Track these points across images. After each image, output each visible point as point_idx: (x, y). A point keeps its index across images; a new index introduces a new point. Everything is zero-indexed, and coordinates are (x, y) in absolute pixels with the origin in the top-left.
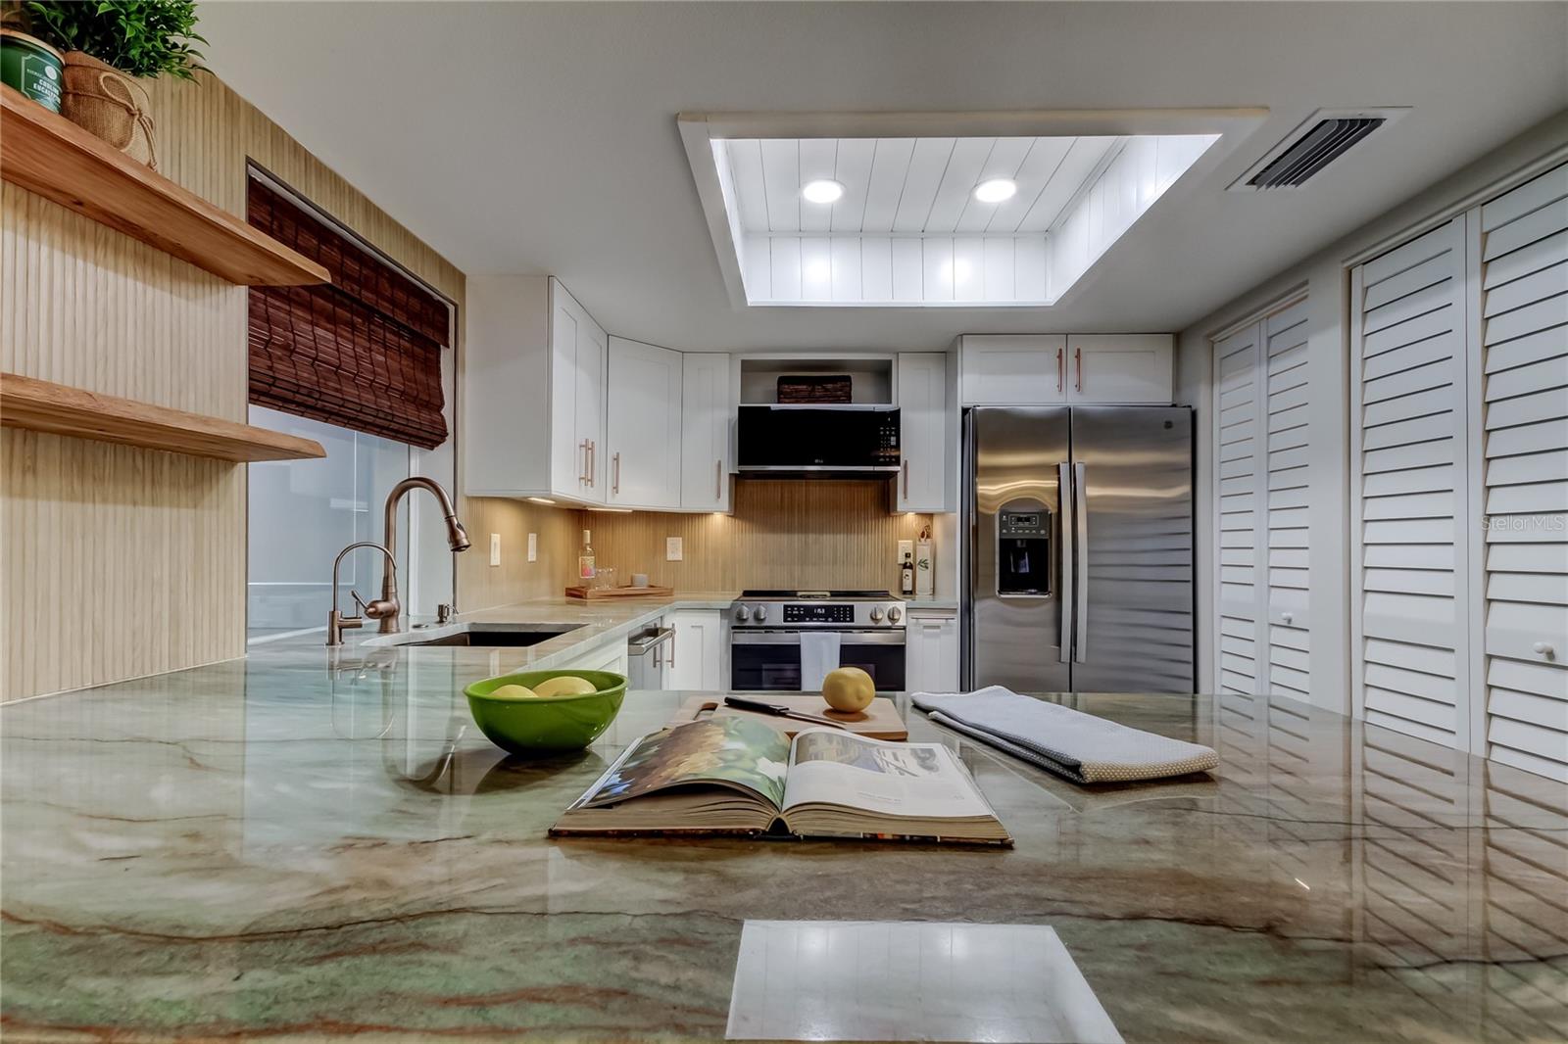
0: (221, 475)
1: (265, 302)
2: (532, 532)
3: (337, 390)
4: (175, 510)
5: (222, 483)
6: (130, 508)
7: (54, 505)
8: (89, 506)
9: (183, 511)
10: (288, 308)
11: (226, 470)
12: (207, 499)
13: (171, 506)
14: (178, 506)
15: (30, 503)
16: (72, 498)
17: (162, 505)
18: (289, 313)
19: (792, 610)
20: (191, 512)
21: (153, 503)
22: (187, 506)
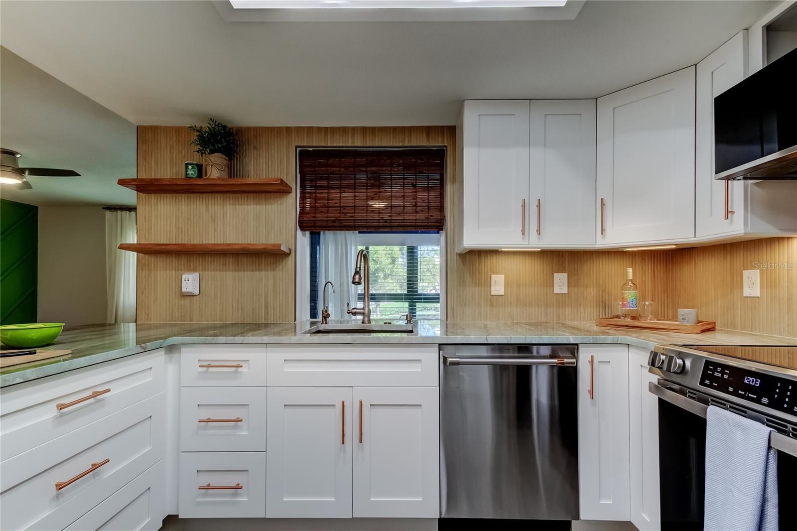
0: (284, 259)
1: (315, 193)
2: (559, 271)
3: (352, 217)
4: (266, 272)
5: (284, 262)
6: (252, 273)
7: (231, 273)
8: (240, 273)
9: (269, 272)
10: (327, 191)
11: (285, 258)
12: (278, 268)
13: (265, 271)
14: (268, 271)
15: (225, 272)
16: (235, 271)
17: (262, 271)
18: (328, 193)
19: (715, 370)
20: (272, 272)
21: (259, 270)
22: (271, 271)
